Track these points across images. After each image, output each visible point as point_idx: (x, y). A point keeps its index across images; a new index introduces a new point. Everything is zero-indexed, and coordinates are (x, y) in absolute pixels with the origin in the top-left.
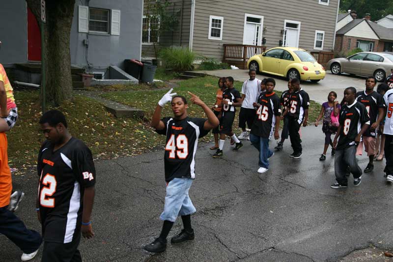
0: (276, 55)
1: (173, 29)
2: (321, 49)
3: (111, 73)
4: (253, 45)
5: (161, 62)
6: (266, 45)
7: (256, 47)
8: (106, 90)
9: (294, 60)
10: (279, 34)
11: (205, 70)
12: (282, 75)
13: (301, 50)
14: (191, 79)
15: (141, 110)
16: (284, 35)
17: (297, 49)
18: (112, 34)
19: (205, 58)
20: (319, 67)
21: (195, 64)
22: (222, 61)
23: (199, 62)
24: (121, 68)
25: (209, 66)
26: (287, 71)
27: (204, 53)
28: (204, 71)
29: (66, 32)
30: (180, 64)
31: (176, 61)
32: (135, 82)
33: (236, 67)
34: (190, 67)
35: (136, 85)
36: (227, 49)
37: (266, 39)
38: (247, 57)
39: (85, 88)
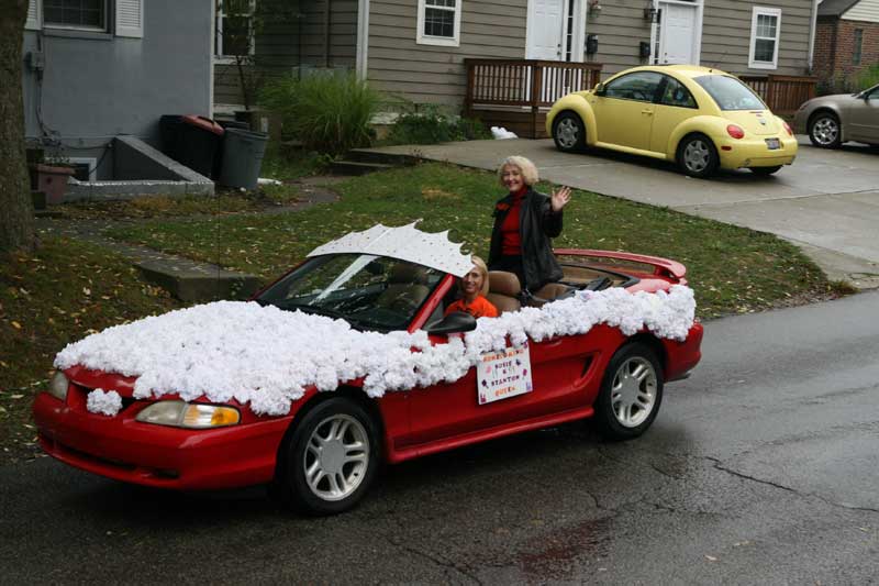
0: (639, 91)
1: (302, 13)
3: (118, 160)
4: (557, 59)
5: (264, 124)
6: (597, 59)
7: (568, 64)
8: (117, 215)
9: (696, 107)
10: (639, 23)
11: (410, 142)
12: (662, 155)
13: (717, 73)
14: (373, 174)
15: (252, 275)
16: (654, 26)
17: (704, 72)
18: (118, 34)
19: (410, 103)
20: (777, 126)
21: (379, 125)
22: (461, 114)
23: (390, 118)
24: (148, 141)
25: (423, 129)
26: (675, 145)
27: (404, 88)
28: (414, 147)
29: (11, 35)
30: (334, 129)
31: (320, 116)
32: (203, 186)
33: (508, 130)
34: (365, 134)
35: (207, 196)
36: (476, 73)
37: (597, 38)
38: (543, 100)
39: (49, 209)
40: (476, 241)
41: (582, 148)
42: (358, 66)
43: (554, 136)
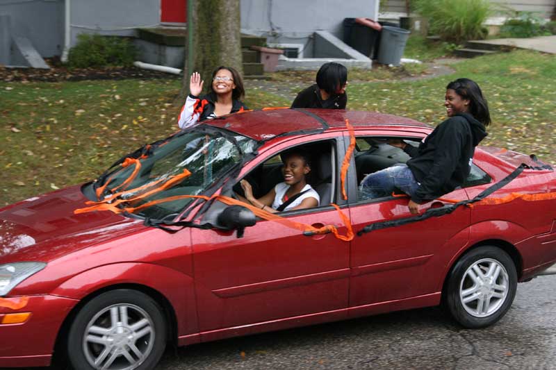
3: (316, 46)
5: (417, 25)
8: (305, 80)
11: (512, 37)
14: (481, 57)
19: (513, 11)
21: (491, 26)
22: (551, 18)
23: (500, 21)
25: (522, 28)
28: (510, 40)
30: (458, 26)
31: (450, 19)
32: (364, 63)
34: (479, 31)
35: (366, 69)
39: (265, 75)
40: (539, 102)
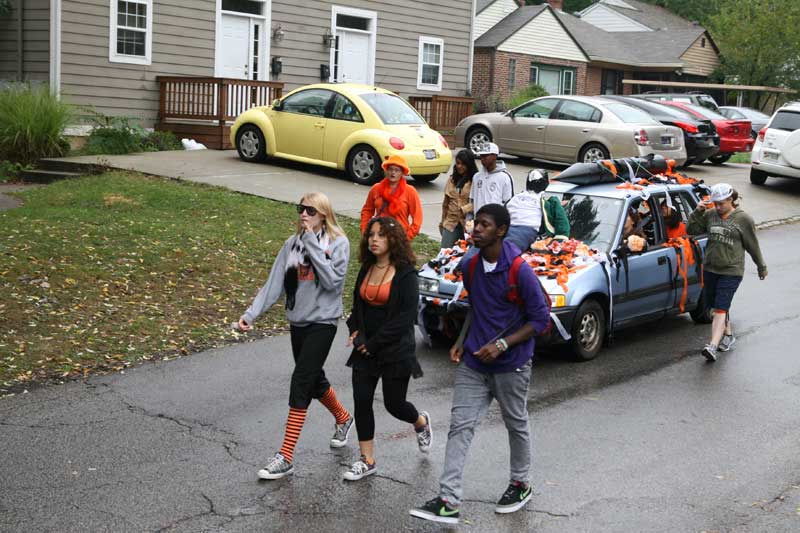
0: (313, 107)
2: (436, 88)
4: (245, 78)
6: (282, 78)
7: (255, 83)
9: (363, 121)
10: (319, 48)
11: (106, 154)
12: (333, 165)
13: (381, 91)
14: (61, 182)
16: (333, 50)
17: (370, 89)
19: (102, 116)
20: (434, 139)
21: (73, 137)
22: (157, 127)
23: (85, 129)
25: (117, 141)
26: (344, 156)
27: (95, 102)
28: (101, 157)
30: (24, 139)
31: (10, 126)
33: (197, 141)
36: (168, 89)
37: (280, 60)
38: (230, 115)
40: (146, 244)
41: (263, 158)
42: (52, 81)
43: (238, 147)
